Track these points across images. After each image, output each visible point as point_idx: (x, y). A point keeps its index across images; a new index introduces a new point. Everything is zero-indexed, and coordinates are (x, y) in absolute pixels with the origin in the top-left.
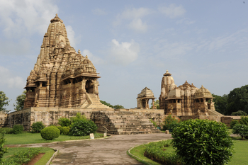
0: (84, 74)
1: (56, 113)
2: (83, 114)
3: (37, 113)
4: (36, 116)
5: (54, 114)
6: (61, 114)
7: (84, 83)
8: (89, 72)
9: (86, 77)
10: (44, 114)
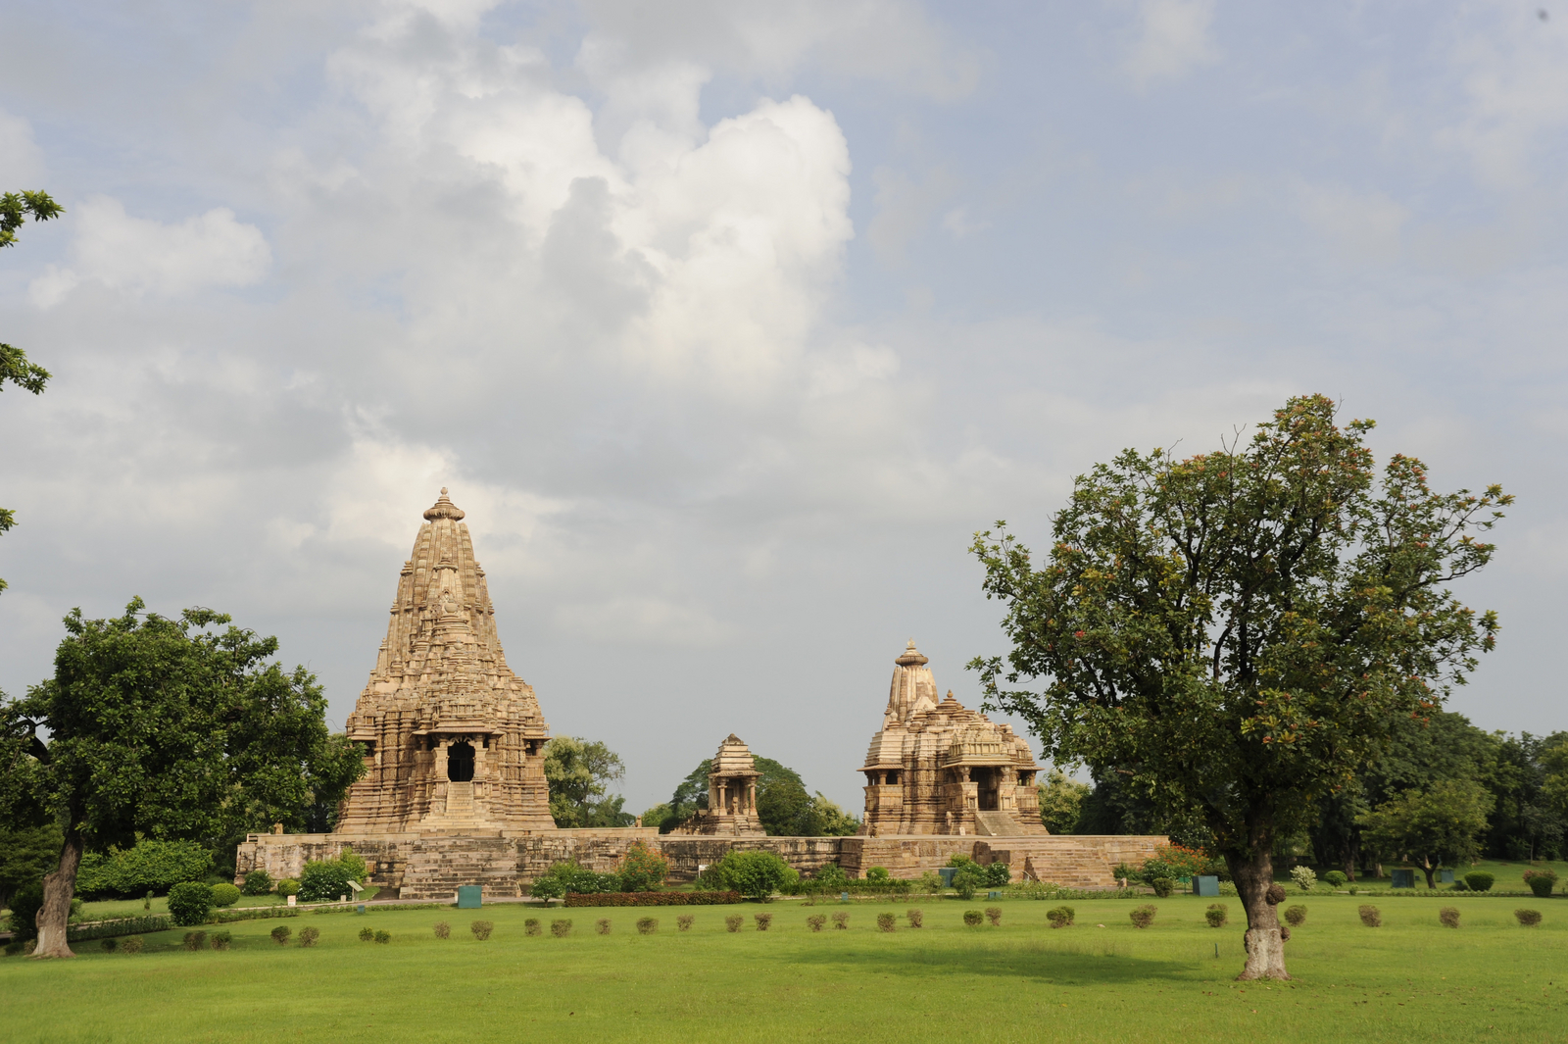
0: (443, 728)
1: (319, 846)
2: (393, 847)
3: (270, 849)
4: (268, 857)
5: (314, 850)
6: (331, 849)
7: (442, 755)
8: (460, 719)
9: (450, 736)
10: (288, 850)
